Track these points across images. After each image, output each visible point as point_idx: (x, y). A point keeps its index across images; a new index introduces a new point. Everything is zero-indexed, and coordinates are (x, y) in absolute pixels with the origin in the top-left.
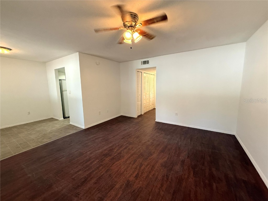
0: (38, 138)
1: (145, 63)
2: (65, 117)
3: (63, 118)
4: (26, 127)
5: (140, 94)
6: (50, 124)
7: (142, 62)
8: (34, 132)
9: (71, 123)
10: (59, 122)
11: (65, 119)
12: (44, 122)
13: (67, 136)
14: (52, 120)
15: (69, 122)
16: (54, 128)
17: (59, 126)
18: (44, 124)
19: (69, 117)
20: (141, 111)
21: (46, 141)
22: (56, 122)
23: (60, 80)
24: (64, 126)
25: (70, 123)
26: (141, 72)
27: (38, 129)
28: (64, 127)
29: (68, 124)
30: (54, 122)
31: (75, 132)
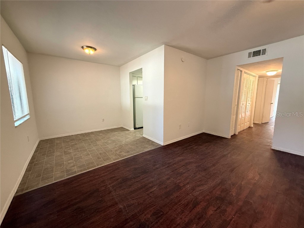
0: (115, 149)
2: (135, 128)
3: (133, 129)
4: (101, 134)
5: (236, 104)
6: (123, 133)
8: (110, 142)
9: (144, 136)
10: (131, 133)
11: (136, 130)
12: (116, 132)
13: (146, 152)
14: (122, 129)
16: (128, 140)
17: (132, 137)
18: (116, 133)
20: (235, 130)
21: (124, 155)
22: (127, 132)
23: (133, 85)
24: (138, 138)
25: (143, 136)
26: (241, 71)
27: (113, 138)
28: (138, 139)
29: (141, 136)
30: (125, 132)
31: (153, 148)
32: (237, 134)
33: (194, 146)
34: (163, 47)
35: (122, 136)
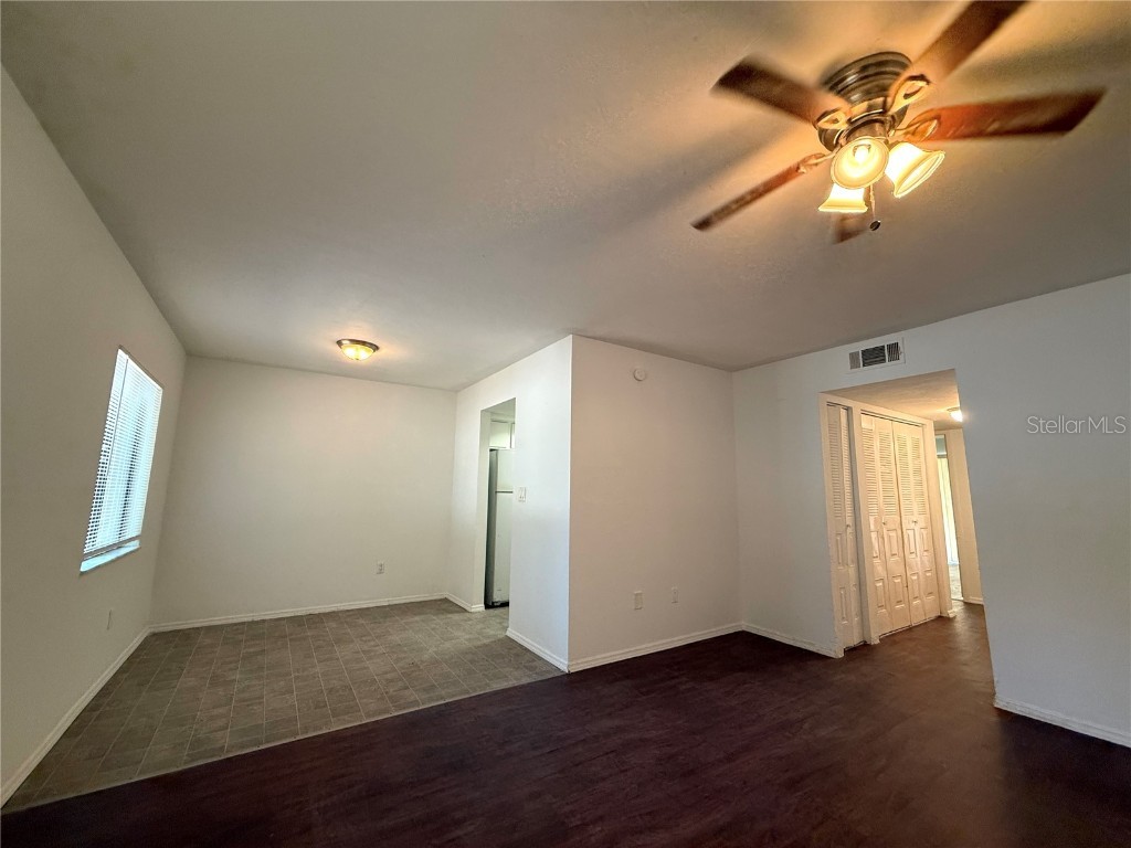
0: (389, 676)
1: (873, 357)
2: (489, 604)
3: (481, 607)
4: (361, 621)
5: (849, 521)
6: (438, 621)
7: (853, 356)
8: (381, 649)
9: (511, 633)
10: (470, 619)
11: (491, 610)
12: (420, 614)
13: (496, 693)
14: (445, 606)
15: (506, 629)
16: (447, 645)
17: (468, 636)
18: (417, 618)
19: (506, 604)
20: (865, 626)
21: (412, 698)
22: (456, 617)
23: (491, 450)
24: (486, 641)
25: (508, 634)
26: (848, 409)
27: (396, 638)
28: (485, 645)
29: (501, 635)
30: (450, 616)
31: (525, 681)
32: (876, 641)
33: (685, 679)
34: (568, 342)
35: (433, 629)
